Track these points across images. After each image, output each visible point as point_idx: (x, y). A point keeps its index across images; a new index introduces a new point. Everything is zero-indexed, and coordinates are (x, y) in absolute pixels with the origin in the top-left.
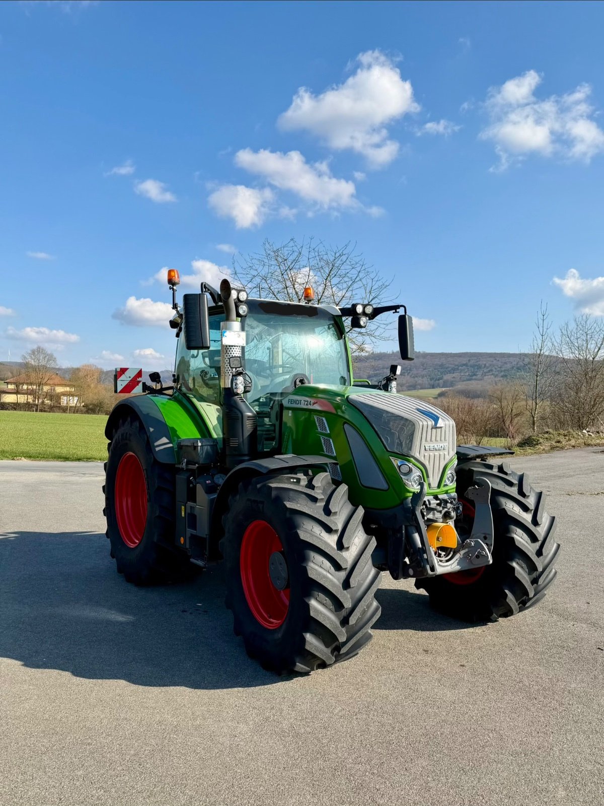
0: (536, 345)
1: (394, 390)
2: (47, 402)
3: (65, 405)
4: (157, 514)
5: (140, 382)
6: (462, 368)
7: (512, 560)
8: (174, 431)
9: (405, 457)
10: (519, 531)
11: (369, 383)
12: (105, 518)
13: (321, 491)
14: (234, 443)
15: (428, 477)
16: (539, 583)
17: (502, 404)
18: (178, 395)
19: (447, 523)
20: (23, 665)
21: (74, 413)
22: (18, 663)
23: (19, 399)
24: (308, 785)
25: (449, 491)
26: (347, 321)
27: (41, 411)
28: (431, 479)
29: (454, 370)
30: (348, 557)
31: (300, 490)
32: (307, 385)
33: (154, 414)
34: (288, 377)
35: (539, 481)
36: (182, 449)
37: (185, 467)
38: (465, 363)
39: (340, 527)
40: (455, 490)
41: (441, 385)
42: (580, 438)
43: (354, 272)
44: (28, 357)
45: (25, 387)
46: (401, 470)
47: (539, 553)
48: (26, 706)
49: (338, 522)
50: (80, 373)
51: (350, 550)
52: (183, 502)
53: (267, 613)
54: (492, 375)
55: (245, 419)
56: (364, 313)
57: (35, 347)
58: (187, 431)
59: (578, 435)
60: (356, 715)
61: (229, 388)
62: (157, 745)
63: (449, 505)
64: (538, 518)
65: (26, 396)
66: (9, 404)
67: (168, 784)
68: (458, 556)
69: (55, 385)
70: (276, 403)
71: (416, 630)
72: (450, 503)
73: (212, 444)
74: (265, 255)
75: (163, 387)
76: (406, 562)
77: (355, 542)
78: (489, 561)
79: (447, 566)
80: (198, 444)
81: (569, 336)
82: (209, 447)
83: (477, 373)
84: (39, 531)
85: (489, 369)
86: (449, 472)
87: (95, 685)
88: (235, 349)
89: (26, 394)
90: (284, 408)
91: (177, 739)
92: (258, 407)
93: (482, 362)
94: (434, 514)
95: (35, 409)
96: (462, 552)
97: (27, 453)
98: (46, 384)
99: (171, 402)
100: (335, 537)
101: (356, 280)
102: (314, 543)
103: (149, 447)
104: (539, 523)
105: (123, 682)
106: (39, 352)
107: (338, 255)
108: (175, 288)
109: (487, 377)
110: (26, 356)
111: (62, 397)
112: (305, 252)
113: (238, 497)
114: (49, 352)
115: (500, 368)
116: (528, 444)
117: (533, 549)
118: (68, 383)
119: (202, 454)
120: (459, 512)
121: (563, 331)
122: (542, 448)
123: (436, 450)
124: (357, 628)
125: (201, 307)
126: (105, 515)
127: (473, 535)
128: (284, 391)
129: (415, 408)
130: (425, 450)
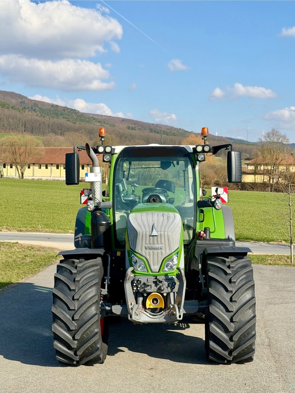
9: (134, 252)
15: (149, 265)
23: (256, 179)
25: (167, 275)
27: (275, 190)
45: (262, 168)
55: (98, 225)
57: (270, 130)
66: (248, 183)
78: (177, 318)
86: (168, 263)
88: (97, 183)
89: (263, 174)
95: (269, 189)
98: (280, 164)
106: (273, 134)
117: (227, 316)
120: (173, 287)
123: (154, 249)
130: (146, 249)
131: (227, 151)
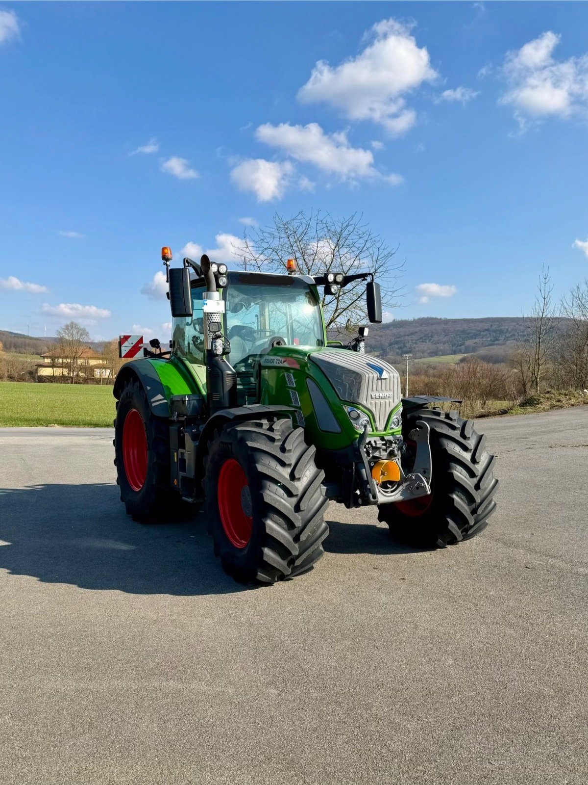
0: (537, 308)
1: (363, 350)
2: (82, 374)
3: (98, 377)
4: (155, 460)
5: (141, 347)
6: (485, 333)
7: (452, 492)
8: (169, 389)
9: (354, 404)
10: (459, 468)
11: (341, 344)
12: (116, 467)
13: (280, 433)
14: (216, 397)
15: (375, 421)
16: (478, 513)
17: (523, 368)
18: (174, 359)
19: (393, 460)
20: (39, 580)
21: (107, 384)
22: (34, 579)
23: (55, 373)
24: (251, 657)
25: (395, 434)
26: (321, 289)
27: (76, 383)
28: (378, 423)
29: (475, 336)
30: (299, 486)
31: (261, 432)
32: (283, 346)
33: (151, 375)
34: (267, 340)
35: (528, 436)
36: (175, 403)
37: (176, 419)
38: (486, 328)
39: (293, 462)
40: (401, 432)
41: (463, 351)
42: (580, 397)
43: (362, 241)
44: (62, 332)
45: (60, 361)
46: (351, 416)
47: (477, 487)
48: (39, 607)
49: (292, 459)
50: (111, 347)
51: (301, 481)
52: (175, 449)
53: (239, 536)
54: (514, 340)
55: (225, 376)
56: (335, 282)
57: (69, 323)
58: (179, 388)
59: (579, 394)
60: (303, 612)
61: (210, 350)
62: (138, 632)
63: (394, 445)
64: (477, 457)
65: (61, 369)
66: (45, 377)
67: (143, 656)
68: (401, 488)
69: (89, 358)
70: (256, 363)
71: (372, 554)
72: (394, 443)
73: (198, 398)
74: (276, 228)
75: (162, 352)
76: (357, 494)
77: (306, 474)
78: (427, 492)
79: (391, 496)
80: (185, 399)
81: (580, 298)
82: (195, 401)
83: (499, 338)
84: (63, 483)
85: (511, 334)
86: (395, 417)
87: (96, 593)
88: (215, 316)
89: (62, 367)
90: (262, 368)
91: (154, 628)
92: (244, 368)
93: (504, 327)
94: (380, 452)
95: (70, 382)
96: (405, 485)
97: (61, 420)
98: (80, 358)
99: (169, 364)
100: (288, 470)
101: (363, 250)
102: (270, 475)
103: (147, 404)
104: (477, 461)
105: (118, 592)
106: (72, 327)
107: (344, 225)
108: (168, 263)
109: (509, 342)
110: (61, 331)
111: (95, 370)
112: (313, 224)
113: (214, 441)
114: (82, 327)
115: (523, 332)
116: (529, 404)
117: (471, 483)
118: (100, 356)
119: (190, 407)
120: (403, 451)
121: (574, 293)
122: (542, 407)
123: (382, 398)
124: (308, 544)
125: (184, 280)
126: (115, 465)
127: (415, 470)
128: (263, 353)
129: (365, 363)
130: (372, 398)
131: (366, 282)
